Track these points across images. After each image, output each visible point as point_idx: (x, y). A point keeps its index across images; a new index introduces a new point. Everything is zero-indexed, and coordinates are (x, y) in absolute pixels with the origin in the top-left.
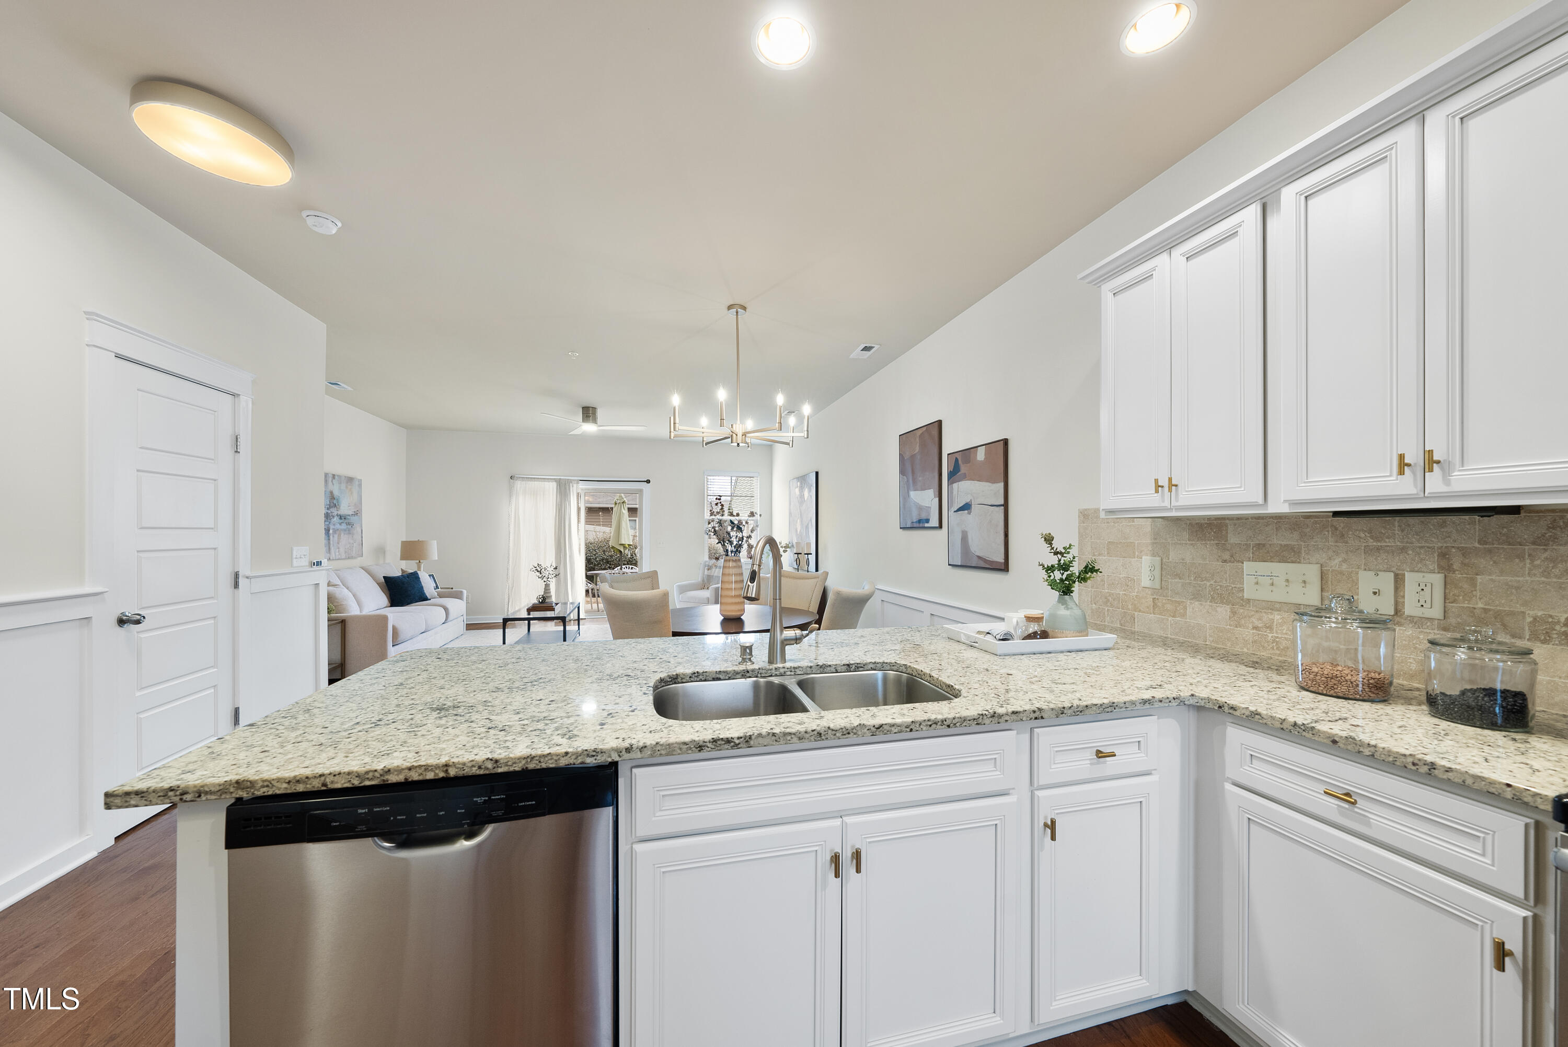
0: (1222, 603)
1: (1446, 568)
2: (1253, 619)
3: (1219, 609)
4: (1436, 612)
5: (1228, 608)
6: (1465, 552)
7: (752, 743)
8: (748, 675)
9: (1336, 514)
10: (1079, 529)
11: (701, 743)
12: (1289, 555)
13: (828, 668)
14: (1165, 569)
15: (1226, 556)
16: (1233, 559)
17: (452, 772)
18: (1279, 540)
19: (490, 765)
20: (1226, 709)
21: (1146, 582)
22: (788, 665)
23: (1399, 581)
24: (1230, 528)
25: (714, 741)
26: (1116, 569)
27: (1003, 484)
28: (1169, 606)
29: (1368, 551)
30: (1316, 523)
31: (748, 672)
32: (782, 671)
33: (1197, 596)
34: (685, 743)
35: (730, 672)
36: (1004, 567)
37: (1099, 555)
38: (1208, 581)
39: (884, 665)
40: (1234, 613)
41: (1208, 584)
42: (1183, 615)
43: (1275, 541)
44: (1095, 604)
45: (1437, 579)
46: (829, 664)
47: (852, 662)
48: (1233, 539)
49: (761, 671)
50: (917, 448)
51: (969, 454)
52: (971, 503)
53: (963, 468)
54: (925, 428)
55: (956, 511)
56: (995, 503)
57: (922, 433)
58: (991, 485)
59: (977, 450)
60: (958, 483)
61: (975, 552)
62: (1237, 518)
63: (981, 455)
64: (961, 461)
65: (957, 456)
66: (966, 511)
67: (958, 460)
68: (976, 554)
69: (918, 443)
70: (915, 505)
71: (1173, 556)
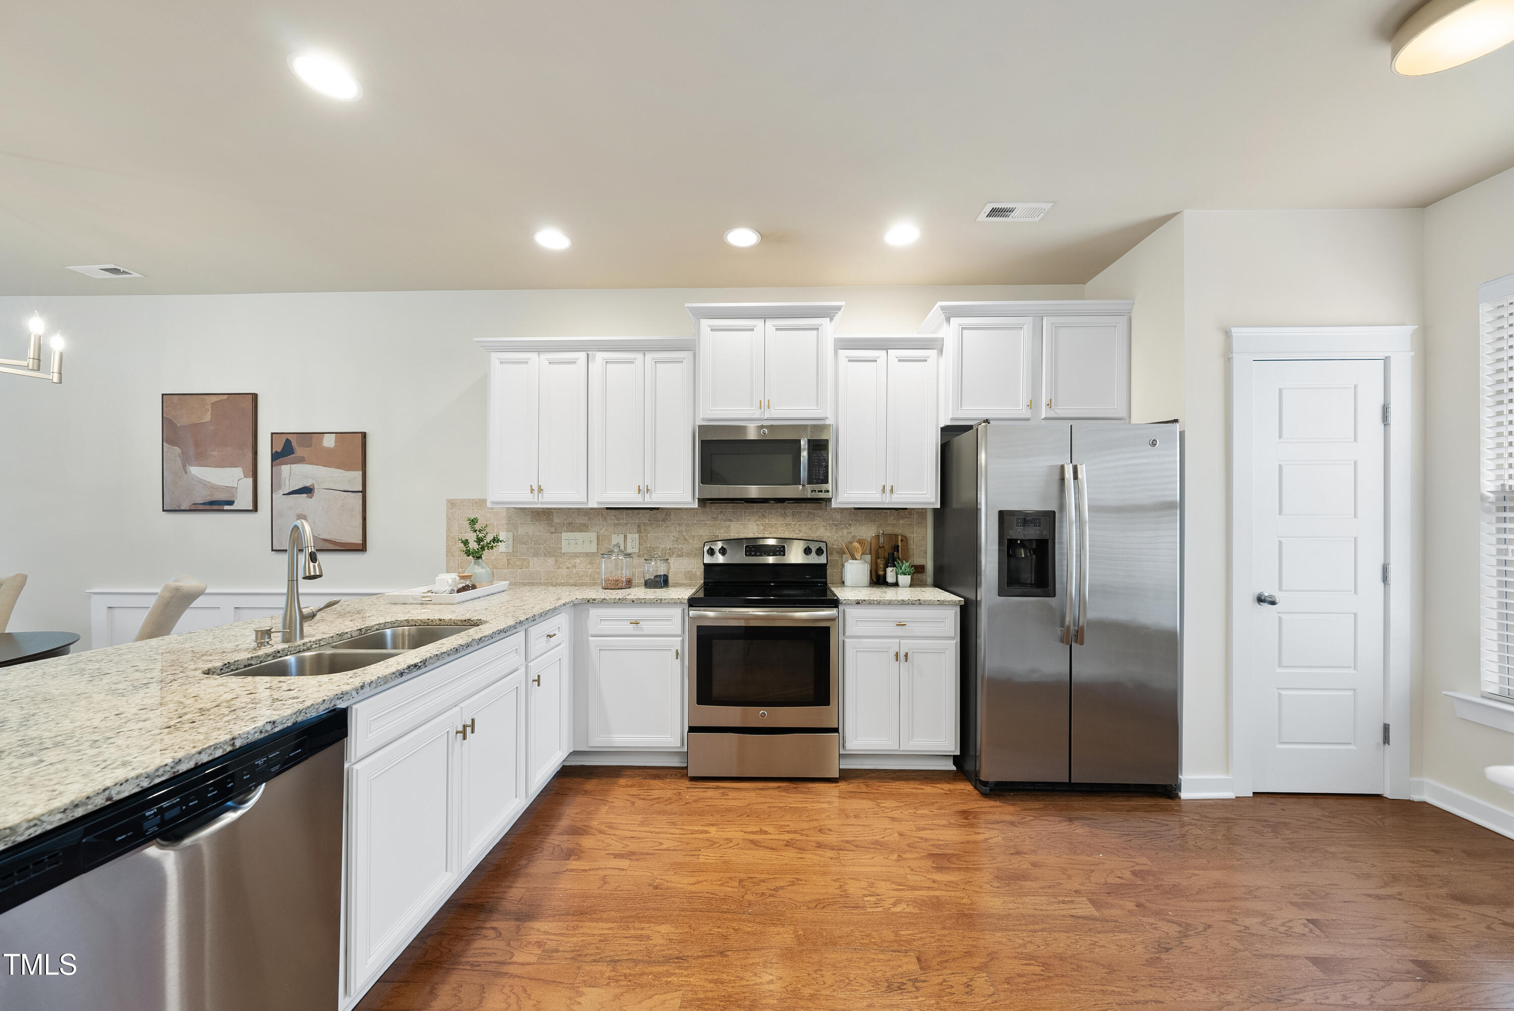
0: (550, 556)
1: (639, 532)
2: (566, 563)
3: (548, 561)
4: (636, 550)
5: (553, 559)
6: (645, 524)
7: (427, 664)
8: (279, 655)
9: (607, 508)
10: (447, 514)
11: (402, 671)
12: (583, 528)
13: (346, 635)
14: (516, 540)
15: (553, 530)
16: (556, 531)
17: (238, 744)
18: (580, 520)
19: (269, 727)
20: (591, 601)
21: (502, 549)
22: (306, 640)
23: (625, 537)
24: (555, 514)
25: (409, 667)
27: (361, 472)
28: (518, 563)
29: (616, 525)
30: (595, 512)
31: (279, 652)
32: (309, 645)
33: (536, 554)
34: (394, 673)
35: (262, 655)
36: (362, 548)
38: (542, 545)
39: (386, 624)
40: (556, 561)
41: (542, 546)
42: (527, 567)
43: (577, 522)
44: (462, 568)
45: (637, 536)
46: (346, 631)
47: (362, 627)
48: (556, 520)
49: (290, 649)
50: (208, 417)
51: (309, 438)
52: (311, 487)
53: (299, 451)
54: (226, 397)
55: (284, 494)
56: (347, 489)
57: (219, 401)
58: (343, 471)
59: (323, 436)
60: (289, 465)
61: (319, 535)
62: (559, 509)
63: (329, 442)
64: (294, 444)
65: (289, 437)
66: (305, 495)
67: (288, 442)
68: (321, 537)
69: (208, 411)
70: (202, 483)
71: (521, 531)
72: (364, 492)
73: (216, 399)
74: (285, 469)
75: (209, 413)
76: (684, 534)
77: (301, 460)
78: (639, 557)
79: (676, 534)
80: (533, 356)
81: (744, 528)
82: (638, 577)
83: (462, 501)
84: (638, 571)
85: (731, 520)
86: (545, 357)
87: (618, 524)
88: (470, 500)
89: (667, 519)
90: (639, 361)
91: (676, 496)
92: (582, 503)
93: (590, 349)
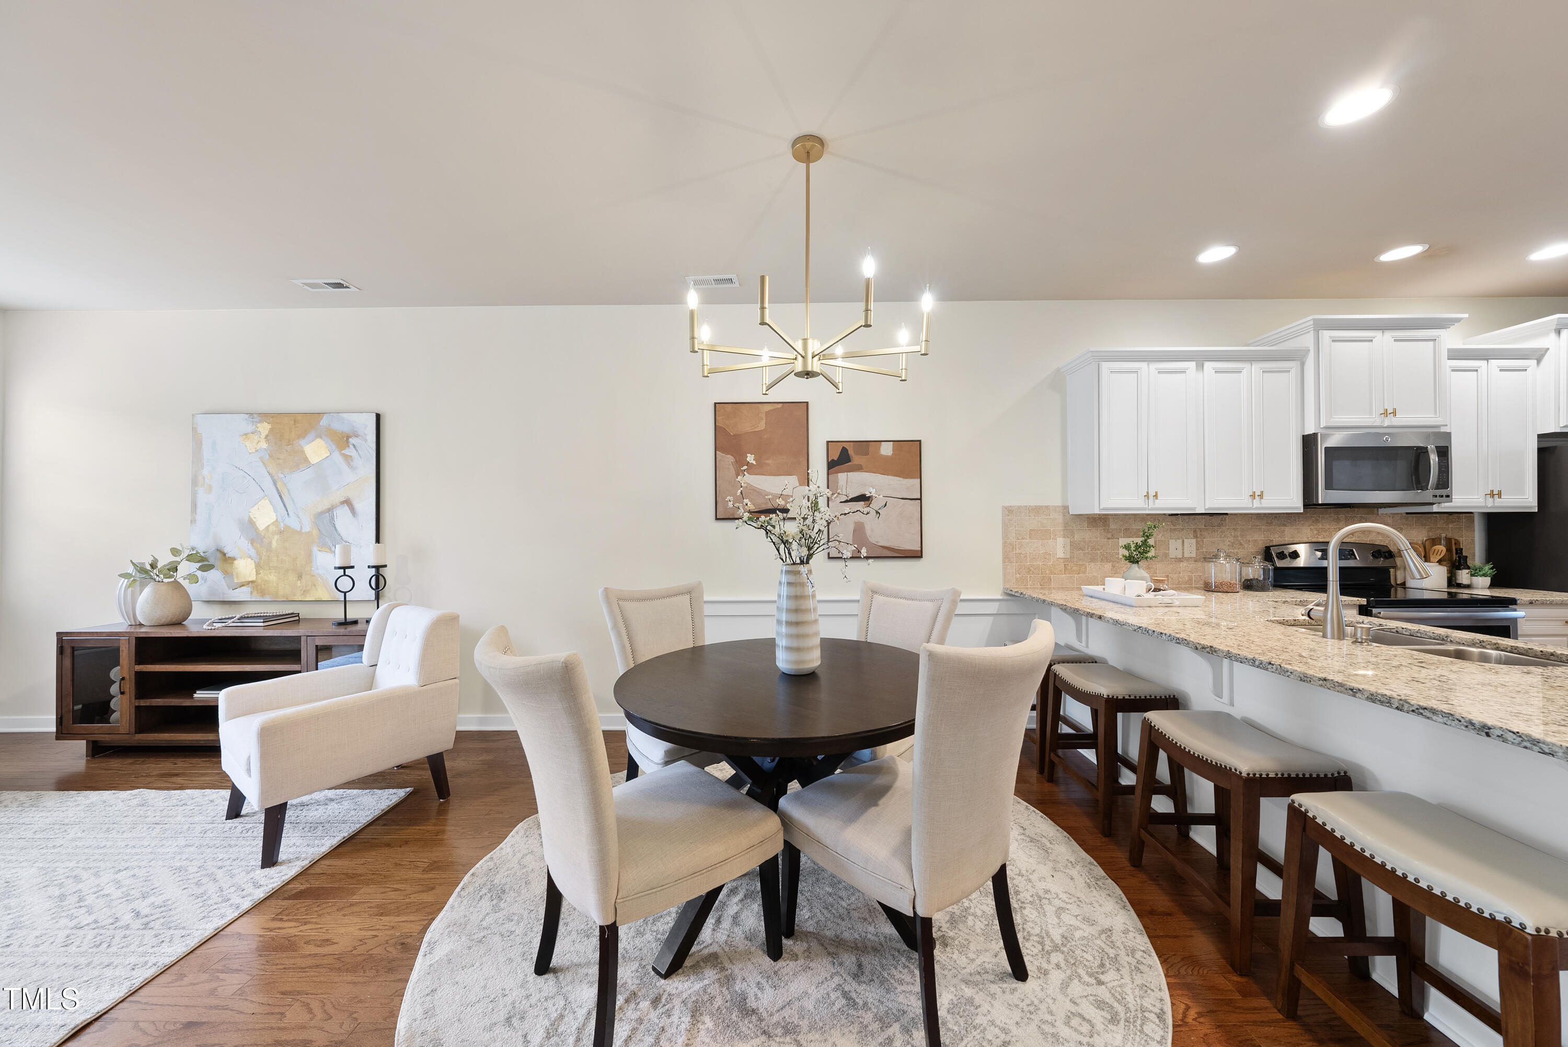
0: (1107, 562)
1: (1196, 537)
2: (1123, 568)
3: (1106, 566)
4: (1194, 555)
5: (1110, 564)
6: (1201, 530)
10: (1003, 521)
14: (1074, 546)
16: (1113, 537)
21: (1060, 554)
23: (1183, 542)
26: (1037, 547)
27: (917, 480)
28: (1075, 568)
29: (1171, 530)
30: (1151, 518)
33: (1093, 560)
36: (917, 555)
37: (1023, 539)
38: (1099, 550)
40: (1113, 566)
41: (1099, 552)
42: (1084, 572)
43: (1134, 527)
44: (1019, 574)
45: (1194, 541)
48: (1112, 526)
50: (762, 426)
51: (864, 446)
52: (869, 495)
53: (856, 459)
54: (780, 406)
55: (841, 502)
56: (905, 497)
57: (773, 410)
58: (901, 479)
59: (880, 444)
60: (846, 473)
61: (878, 542)
62: (1116, 515)
63: (887, 450)
64: (851, 452)
65: (846, 445)
66: (863, 503)
67: (844, 451)
68: (880, 544)
69: (763, 419)
70: (756, 491)
71: (1077, 537)
72: (920, 499)
73: (769, 407)
74: (842, 477)
75: (764, 421)
76: (1239, 538)
77: (859, 468)
78: (1196, 561)
79: (1232, 539)
80: (1143, 365)
81: (1298, 532)
82: (1195, 581)
83: (1019, 507)
84: (1195, 576)
86: (1154, 366)
87: (1175, 529)
88: (1026, 506)
89: (1222, 524)
90: (1244, 372)
91: (1293, 501)
92: (1194, 509)
93: (1200, 359)
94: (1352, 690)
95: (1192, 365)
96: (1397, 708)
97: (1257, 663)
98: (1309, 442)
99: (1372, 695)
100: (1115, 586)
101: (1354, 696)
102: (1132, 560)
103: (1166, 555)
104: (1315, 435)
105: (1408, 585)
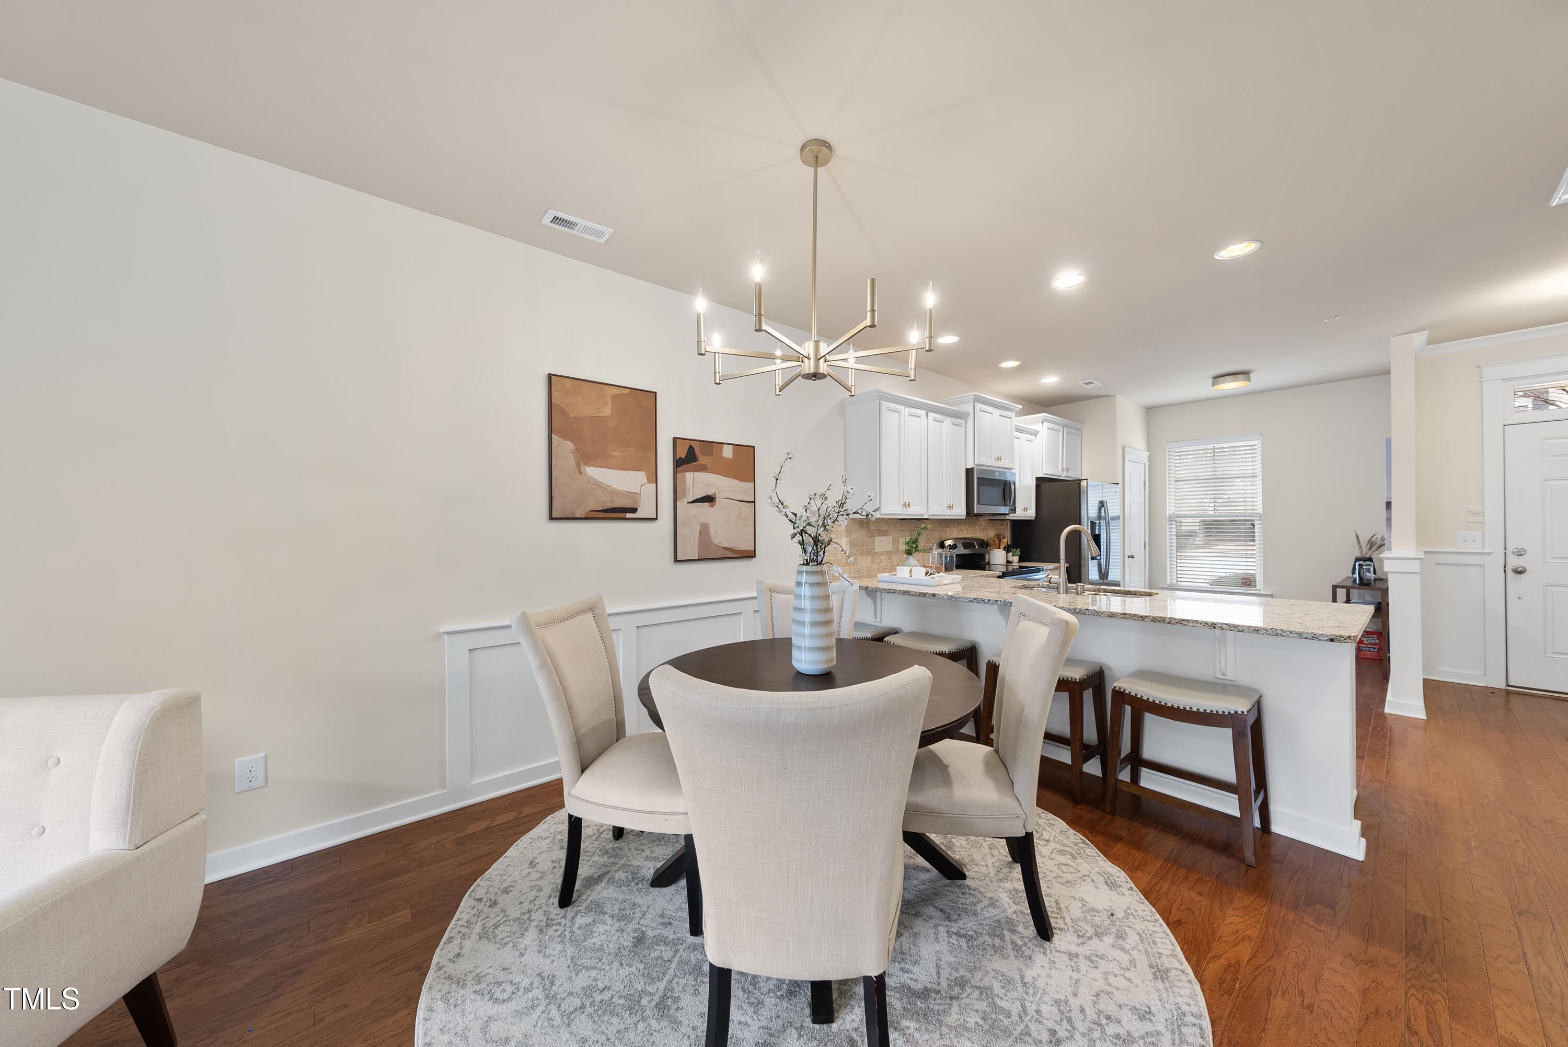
5: (870, 557)
12: (884, 533)
15: (870, 535)
18: (884, 527)
27: (752, 484)
29: (901, 530)
33: (861, 554)
36: (750, 555)
42: (857, 564)
48: (872, 528)
50: (607, 411)
51: (711, 446)
52: (713, 496)
53: (702, 459)
54: (627, 391)
55: (688, 503)
56: (742, 499)
57: (620, 394)
58: (739, 482)
59: (723, 447)
60: (693, 473)
61: (720, 543)
63: (728, 452)
64: (697, 451)
65: (693, 444)
66: (707, 504)
67: (691, 449)
68: (722, 546)
69: (608, 404)
70: (600, 486)
71: (853, 536)
72: (754, 502)
73: (616, 391)
74: (689, 476)
75: (610, 405)
77: (704, 469)
80: (903, 407)
85: (947, 527)
86: (908, 411)
90: (945, 422)
91: (960, 511)
92: (923, 515)
93: (929, 409)
94: (1142, 617)
95: (923, 412)
96: (1168, 623)
97: (1077, 611)
98: (969, 472)
99: (1154, 618)
100: (903, 572)
101: (1144, 621)
102: (909, 553)
103: (898, 548)
104: (973, 469)
105: (991, 563)
